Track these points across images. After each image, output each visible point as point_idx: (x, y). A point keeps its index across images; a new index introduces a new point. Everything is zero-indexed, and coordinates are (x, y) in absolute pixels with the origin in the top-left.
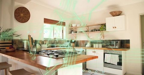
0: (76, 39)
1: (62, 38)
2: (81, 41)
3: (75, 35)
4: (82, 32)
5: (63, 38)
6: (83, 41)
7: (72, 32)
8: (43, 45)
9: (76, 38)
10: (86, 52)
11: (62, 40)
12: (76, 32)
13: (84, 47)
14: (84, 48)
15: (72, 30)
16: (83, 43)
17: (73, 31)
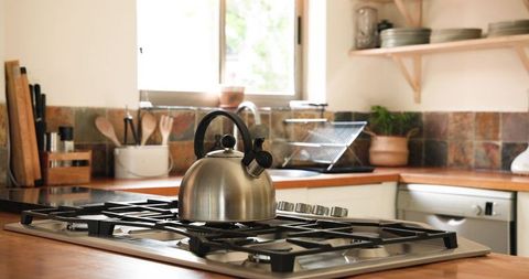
0: (418, 100)
1: (290, 91)
2: (465, 115)
3: (409, 63)
4: (476, 34)
5: (301, 96)
6: (483, 118)
7: (388, 34)
8: (132, 150)
9: (417, 85)
10: (513, 225)
11: (295, 105)
12: (423, 36)
13: (490, 169)
14: (497, 180)
15: (386, 13)
16: (483, 135)
17: (389, 26)
